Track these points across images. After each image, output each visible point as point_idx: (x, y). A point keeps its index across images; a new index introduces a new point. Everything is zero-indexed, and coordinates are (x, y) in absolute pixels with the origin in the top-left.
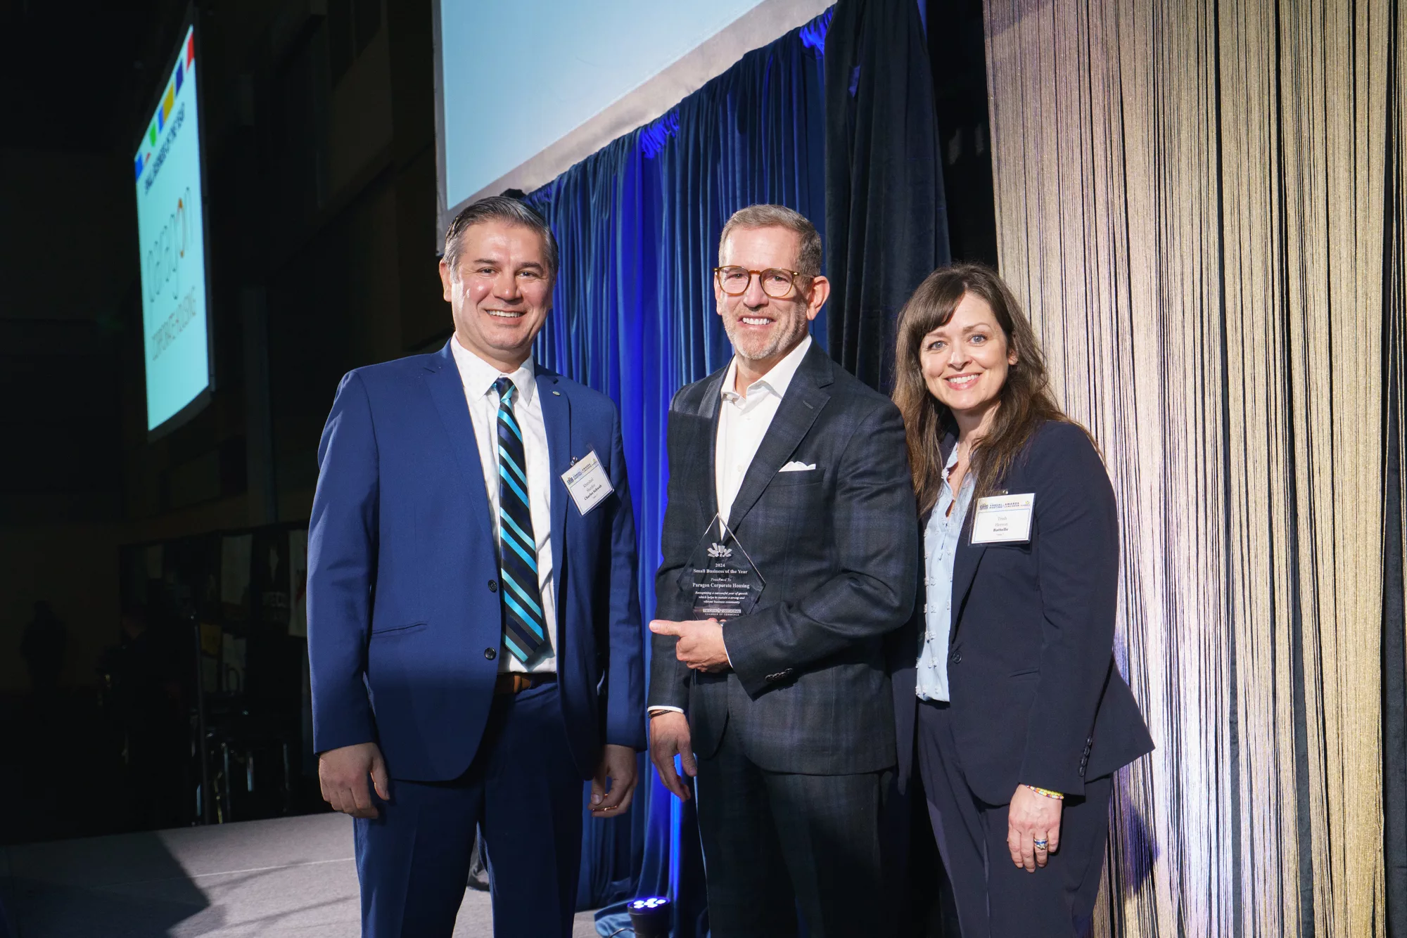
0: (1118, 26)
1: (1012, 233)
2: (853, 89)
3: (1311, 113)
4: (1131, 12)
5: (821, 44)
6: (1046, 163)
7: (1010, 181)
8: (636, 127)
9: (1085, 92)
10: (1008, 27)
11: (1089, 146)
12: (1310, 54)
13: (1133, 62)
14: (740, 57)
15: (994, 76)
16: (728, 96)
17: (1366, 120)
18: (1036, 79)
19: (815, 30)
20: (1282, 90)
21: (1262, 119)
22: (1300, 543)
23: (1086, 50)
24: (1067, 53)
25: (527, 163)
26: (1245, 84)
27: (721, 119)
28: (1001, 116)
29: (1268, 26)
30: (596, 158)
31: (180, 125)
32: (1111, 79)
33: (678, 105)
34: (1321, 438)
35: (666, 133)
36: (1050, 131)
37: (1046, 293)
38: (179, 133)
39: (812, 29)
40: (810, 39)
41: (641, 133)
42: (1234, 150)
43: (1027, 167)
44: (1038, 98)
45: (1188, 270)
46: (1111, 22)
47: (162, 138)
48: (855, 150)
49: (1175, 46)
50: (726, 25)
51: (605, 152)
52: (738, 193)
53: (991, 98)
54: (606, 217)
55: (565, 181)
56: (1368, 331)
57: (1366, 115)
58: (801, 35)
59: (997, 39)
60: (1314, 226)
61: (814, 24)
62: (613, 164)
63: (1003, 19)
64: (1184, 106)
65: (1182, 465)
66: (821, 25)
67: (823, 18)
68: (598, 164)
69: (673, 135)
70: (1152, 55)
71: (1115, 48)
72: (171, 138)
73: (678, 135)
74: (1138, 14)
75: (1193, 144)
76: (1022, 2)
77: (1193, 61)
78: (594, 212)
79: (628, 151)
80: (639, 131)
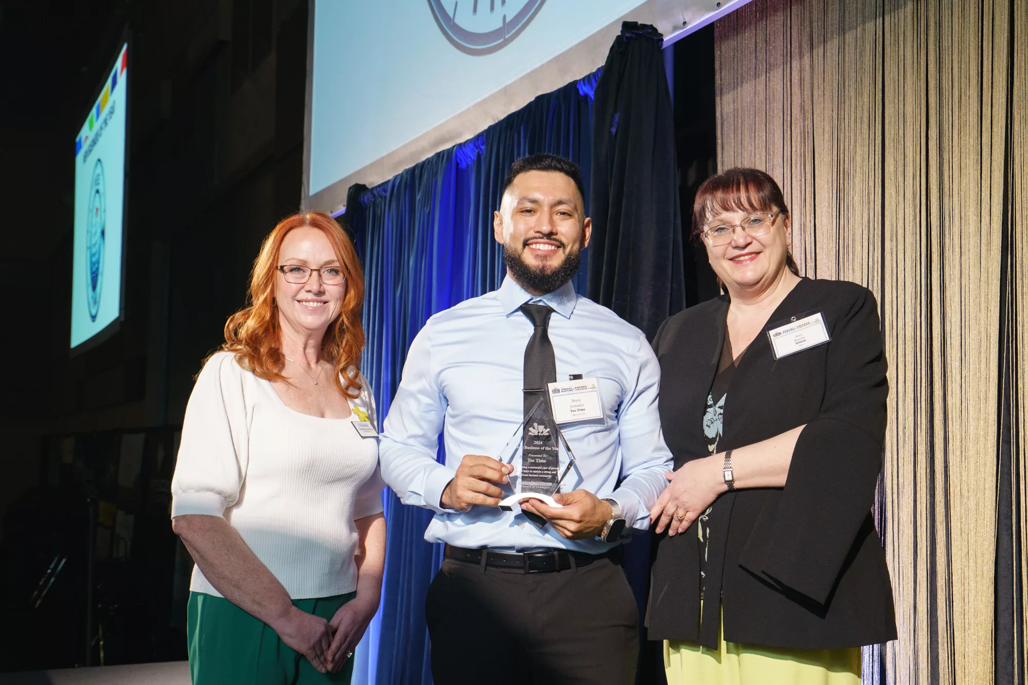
0: (812, 96)
2: (614, 130)
3: (951, 171)
4: (822, 87)
5: (591, 94)
8: (453, 145)
9: (787, 142)
10: (733, 89)
11: (789, 182)
12: (951, 126)
13: (822, 123)
14: (533, 99)
15: (721, 125)
16: (522, 128)
17: (989, 179)
18: (752, 129)
19: (588, 84)
20: (929, 151)
21: (915, 171)
23: (789, 111)
24: (775, 112)
25: (372, 165)
26: (903, 146)
27: (516, 144)
28: (725, 154)
29: (920, 105)
30: (422, 166)
31: (111, 117)
32: (807, 134)
33: (485, 130)
35: (475, 150)
38: (110, 122)
39: (586, 83)
40: (585, 89)
41: (457, 149)
42: (893, 193)
44: (753, 143)
46: (807, 92)
47: (97, 125)
48: (614, 174)
49: (853, 114)
50: (524, 73)
51: (429, 162)
53: (719, 141)
54: (427, 210)
55: (398, 181)
56: (989, 335)
57: (989, 176)
58: (578, 86)
59: (723, 98)
61: (588, 79)
62: (435, 171)
63: (729, 83)
64: (858, 159)
66: (593, 80)
67: (595, 74)
68: (424, 170)
69: (481, 153)
70: (837, 119)
71: (810, 111)
72: (103, 126)
73: (484, 152)
74: (827, 88)
75: (864, 186)
76: (744, 72)
77: (865, 126)
78: (418, 206)
79: (447, 161)
80: (455, 148)
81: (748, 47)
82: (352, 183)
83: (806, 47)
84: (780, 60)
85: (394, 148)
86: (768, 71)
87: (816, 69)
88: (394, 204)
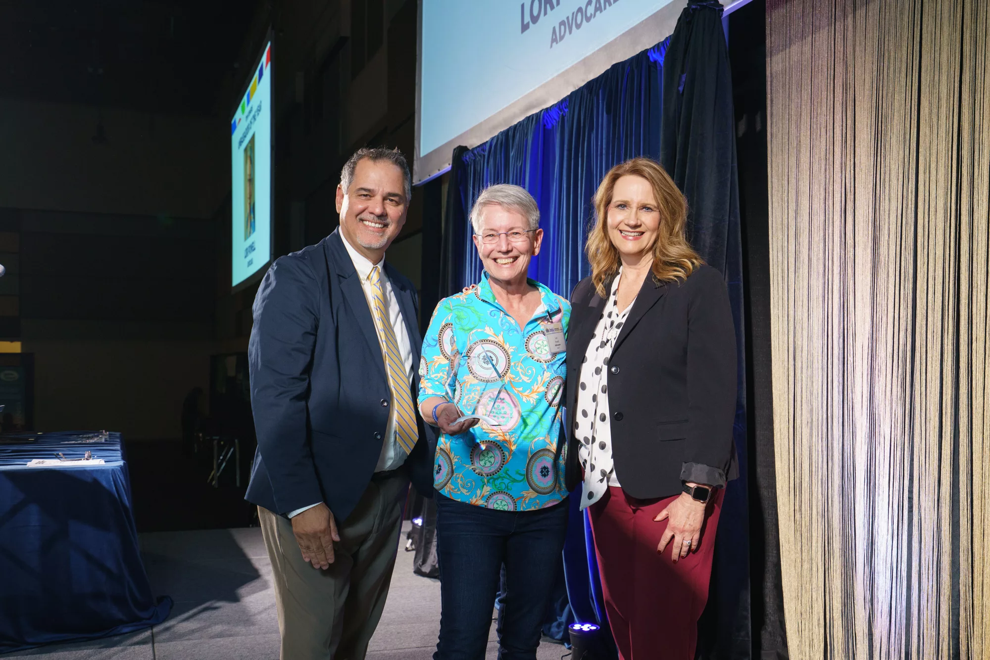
0: (854, 51)
1: (778, 181)
2: (681, 89)
3: (982, 109)
4: (864, 43)
5: (661, 60)
6: (802, 138)
7: (778, 148)
8: (541, 109)
9: (830, 93)
10: (782, 51)
11: (832, 128)
12: (983, 71)
13: (863, 75)
14: (609, 67)
15: (771, 82)
16: (600, 91)
18: (798, 84)
19: (658, 51)
20: (963, 93)
21: (948, 112)
22: (960, 385)
23: (833, 67)
24: (820, 68)
25: (472, 130)
26: (938, 90)
27: (595, 105)
28: (774, 108)
29: (955, 53)
30: (515, 128)
32: (848, 85)
33: (568, 96)
34: (978, 319)
35: (560, 112)
36: (806, 118)
37: (799, 220)
39: (656, 50)
40: (654, 56)
42: (928, 132)
43: (790, 140)
44: (799, 96)
45: (893, 208)
46: (850, 49)
47: (248, 109)
48: (681, 127)
49: (892, 65)
50: (601, 46)
51: (520, 124)
52: (604, 152)
53: (769, 96)
54: (519, 165)
55: (495, 141)
58: (648, 54)
59: (774, 59)
60: (980, 182)
61: (657, 48)
62: (525, 131)
63: (779, 46)
64: (896, 104)
65: (884, 332)
66: (662, 48)
67: (663, 43)
68: (516, 132)
69: (564, 115)
70: (876, 70)
71: (852, 66)
73: (567, 114)
74: (868, 44)
75: (901, 127)
76: (792, 35)
77: (903, 74)
78: (512, 161)
79: (536, 123)
80: (543, 112)
81: (796, 13)
82: (456, 146)
83: (849, 9)
84: (825, 21)
85: (490, 116)
86: (814, 33)
87: (858, 28)
88: (491, 160)
